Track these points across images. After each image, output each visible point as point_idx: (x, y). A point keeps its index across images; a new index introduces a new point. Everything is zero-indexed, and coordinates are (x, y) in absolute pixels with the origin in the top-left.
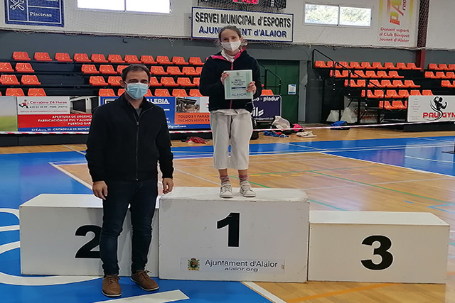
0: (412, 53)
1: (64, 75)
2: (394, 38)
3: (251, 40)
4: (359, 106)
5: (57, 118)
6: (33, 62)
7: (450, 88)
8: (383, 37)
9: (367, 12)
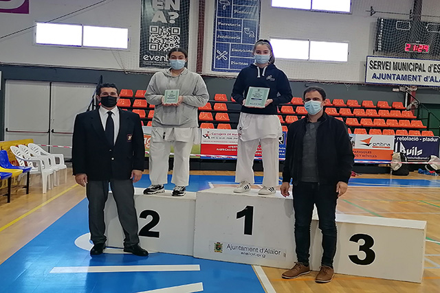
3: (420, 86)
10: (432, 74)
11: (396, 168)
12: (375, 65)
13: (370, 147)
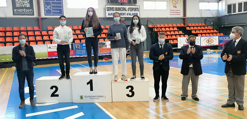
0: (182, 19)
2: (175, 13)
3: (126, 17)
7: (195, 33)
8: (171, 13)
9: (165, 3)
10: (129, 12)
12: (109, 9)
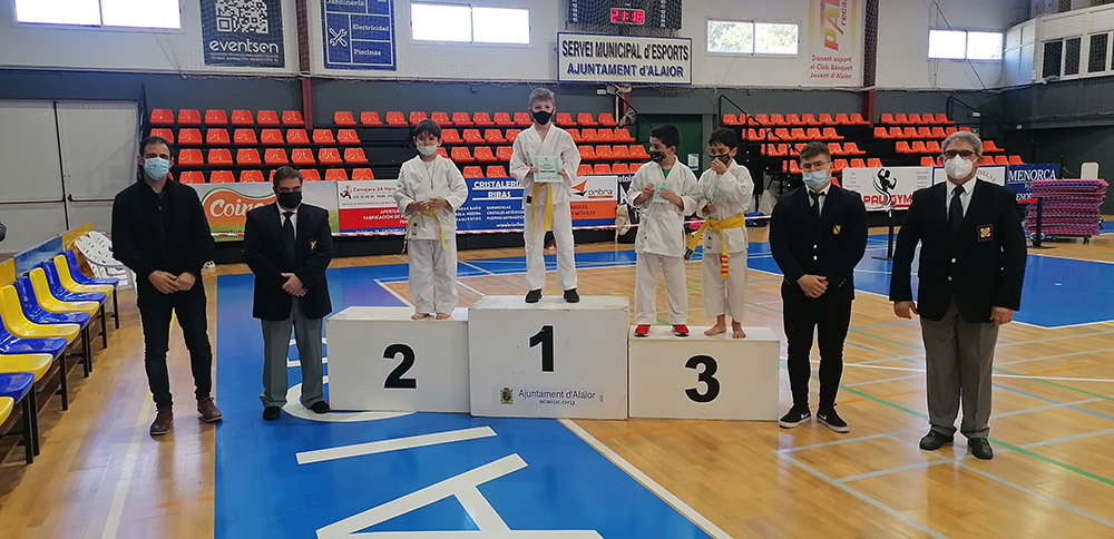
0: (856, 95)
1: (397, 146)
2: (831, 72)
3: (635, 83)
4: (781, 186)
5: (386, 214)
6: (360, 128)
7: (907, 154)
8: (815, 71)
9: (793, 31)
10: (651, 62)
11: (624, 231)
12: (570, 48)
13: (585, 198)
